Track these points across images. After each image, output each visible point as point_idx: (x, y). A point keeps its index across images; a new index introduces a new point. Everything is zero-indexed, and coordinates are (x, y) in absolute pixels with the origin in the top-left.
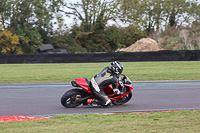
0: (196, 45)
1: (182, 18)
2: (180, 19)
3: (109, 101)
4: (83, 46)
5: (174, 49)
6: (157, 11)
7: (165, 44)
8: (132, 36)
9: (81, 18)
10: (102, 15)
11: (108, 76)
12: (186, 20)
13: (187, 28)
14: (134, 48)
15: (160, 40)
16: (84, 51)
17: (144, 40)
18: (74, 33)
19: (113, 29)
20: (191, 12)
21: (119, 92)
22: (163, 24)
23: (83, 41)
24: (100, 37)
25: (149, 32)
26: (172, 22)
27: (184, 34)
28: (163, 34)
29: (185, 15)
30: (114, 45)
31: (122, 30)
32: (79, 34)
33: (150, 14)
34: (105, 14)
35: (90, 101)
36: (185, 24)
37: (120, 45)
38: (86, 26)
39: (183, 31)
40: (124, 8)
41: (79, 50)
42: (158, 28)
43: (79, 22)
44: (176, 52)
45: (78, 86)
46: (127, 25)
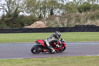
0: (63, 25)
1: (56, 11)
2: (56, 12)
3: (54, 51)
4: (8, 25)
5: (53, 26)
6: (44, 8)
7: (48, 24)
8: (32, 20)
9: (6, 11)
10: (17, 9)
11: (53, 39)
12: (58, 12)
13: (59, 16)
14: (33, 26)
15: (46, 22)
16: (8, 28)
17: (38, 22)
18: (3, 19)
19: (22, 17)
20: (61, 8)
21: (59, 46)
22: (47, 14)
23: (7, 23)
24: (16, 21)
25: (40, 18)
26: (52, 13)
27: (57, 19)
28: (47, 19)
29: (58, 10)
30: (23, 25)
31: (27, 17)
32: (6, 19)
33: (41, 9)
34: (18, 9)
35: (45, 50)
36: (58, 14)
37: (26, 24)
38: (9, 15)
39: (57, 18)
40: (28, 6)
41: (6, 27)
42: (44, 16)
43: (6, 13)
44: (53, 28)
45: (39, 43)
46: (29, 14)
